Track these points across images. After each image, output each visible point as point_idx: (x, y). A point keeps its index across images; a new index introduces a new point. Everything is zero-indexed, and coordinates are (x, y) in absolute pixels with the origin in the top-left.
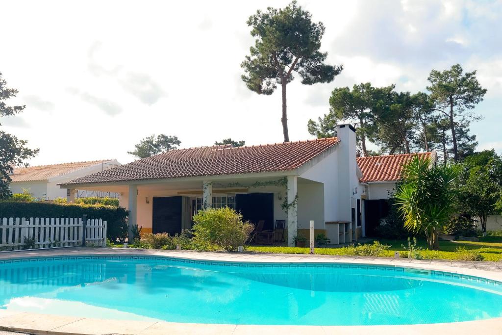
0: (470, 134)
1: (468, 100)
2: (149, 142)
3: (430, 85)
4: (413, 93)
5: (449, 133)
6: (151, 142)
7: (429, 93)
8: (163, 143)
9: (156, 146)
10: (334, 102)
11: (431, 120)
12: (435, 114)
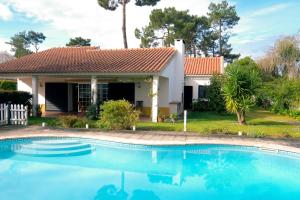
0: (228, 43)
1: (230, 23)
2: (22, 36)
3: (210, 12)
4: (200, 16)
5: (217, 42)
6: (23, 36)
7: (208, 17)
8: (32, 37)
9: (27, 39)
10: (153, 18)
11: (208, 33)
12: (211, 30)
